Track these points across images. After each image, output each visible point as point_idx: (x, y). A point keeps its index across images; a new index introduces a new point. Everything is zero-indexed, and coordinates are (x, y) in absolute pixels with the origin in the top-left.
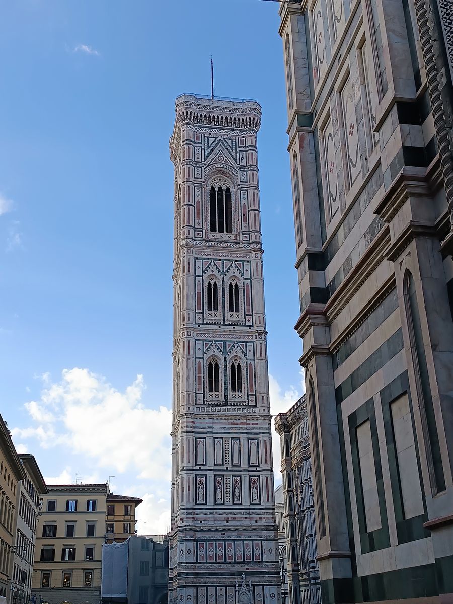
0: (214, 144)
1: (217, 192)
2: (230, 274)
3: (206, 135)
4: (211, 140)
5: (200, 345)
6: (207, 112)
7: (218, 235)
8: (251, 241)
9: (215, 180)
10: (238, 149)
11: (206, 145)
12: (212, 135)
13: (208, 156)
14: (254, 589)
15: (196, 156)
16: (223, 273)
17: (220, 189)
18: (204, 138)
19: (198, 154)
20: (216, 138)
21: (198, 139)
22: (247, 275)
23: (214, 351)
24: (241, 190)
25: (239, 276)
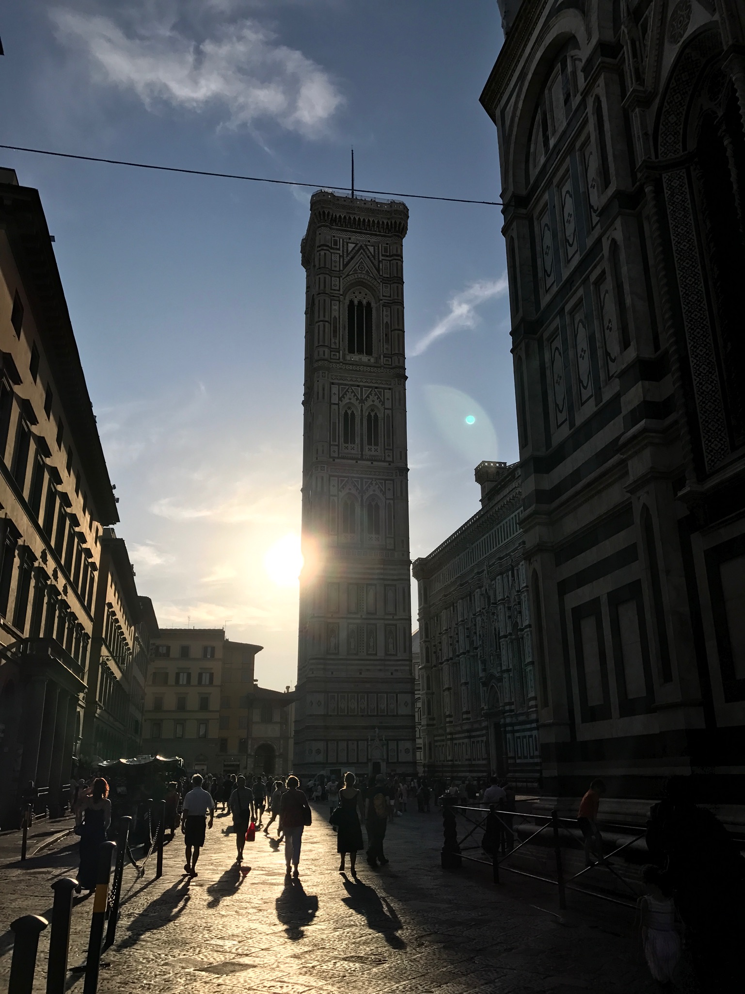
0: (354, 251)
1: (356, 309)
2: (369, 403)
3: (345, 240)
4: (351, 246)
6: (348, 213)
7: (355, 357)
8: (393, 365)
9: (354, 293)
10: (381, 258)
11: (345, 251)
12: (352, 240)
13: (347, 265)
14: (388, 744)
15: (333, 264)
16: (362, 401)
17: (360, 303)
18: (343, 243)
19: (335, 262)
20: (357, 244)
21: (336, 244)
22: (388, 404)
23: (350, 489)
24: (383, 306)
25: (379, 405)
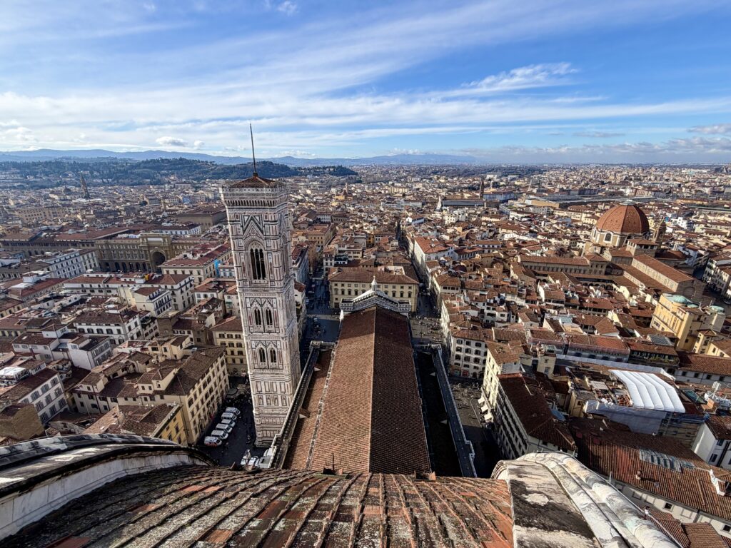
0: (248, 221)
2: (265, 306)
3: (242, 215)
4: (246, 218)
5: (253, 342)
7: (258, 281)
8: (276, 286)
9: (252, 245)
10: (264, 223)
11: (243, 222)
12: (246, 214)
13: (245, 230)
15: (238, 231)
16: (261, 305)
17: (256, 250)
18: (241, 217)
19: (239, 229)
20: (249, 216)
21: (237, 218)
22: (275, 306)
23: (260, 346)
24: (268, 253)
25: (270, 307)
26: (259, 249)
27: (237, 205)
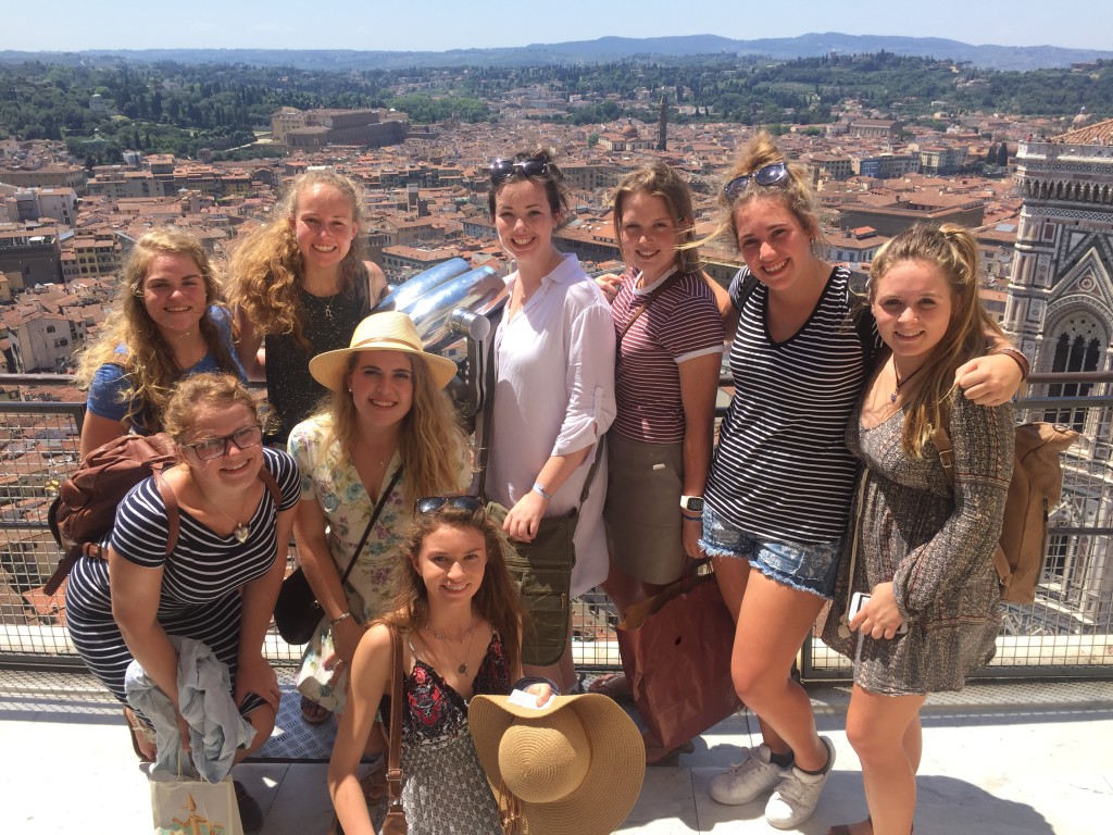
0: (1081, 248)
1: (1070, 348)
3: (1067, 227)
4: (1077, 237)
6: (1076, 176)
9: (1072, 322)
11: (1064, 248)
12: (1081, 226)
13: (1062, 275)
15: (1039, 273)
17: (1080, 340)
18: (1062, 233)
19: (1043, 269)
20: (1088, 234)
21: (1048, 235)
26: (1088, 340)
27: (1058, 198)
